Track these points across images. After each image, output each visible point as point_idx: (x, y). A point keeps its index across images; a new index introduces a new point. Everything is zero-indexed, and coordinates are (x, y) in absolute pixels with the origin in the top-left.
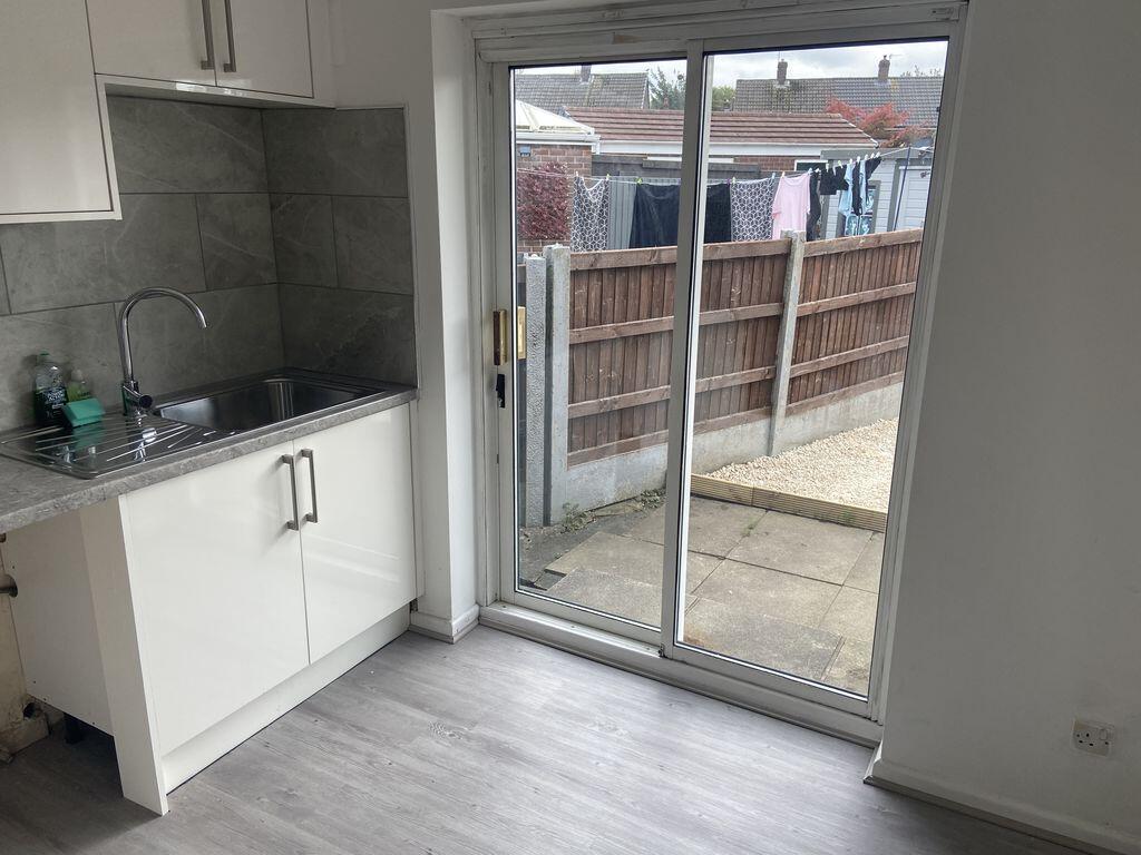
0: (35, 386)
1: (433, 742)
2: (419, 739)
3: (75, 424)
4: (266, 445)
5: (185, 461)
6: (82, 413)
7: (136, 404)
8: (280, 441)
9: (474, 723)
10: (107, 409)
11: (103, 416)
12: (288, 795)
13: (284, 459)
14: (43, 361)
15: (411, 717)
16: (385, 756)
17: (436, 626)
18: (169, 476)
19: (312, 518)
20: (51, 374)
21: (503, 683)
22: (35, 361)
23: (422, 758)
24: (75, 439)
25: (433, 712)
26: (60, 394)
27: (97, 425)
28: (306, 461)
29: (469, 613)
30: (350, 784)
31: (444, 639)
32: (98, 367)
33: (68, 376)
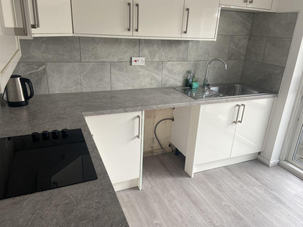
0: (187, 77)
1: (259, 190)
2: (255, 187)
3: (193, 87)
4: (234, 101)
5: (216, 100)
6: (195, 85)
7: (206, 85)
8: (238, 100)
9: (272, 190)
10: (200, 85)
11: (199, 87)
12: (220, 186)
13: (238, 105)
14: (190, 72)
15: (254, 181)
16: (245, 187)
17: (265, 161)
18: (212, 103)
19: (240, 122)
20: (191, 75)
21: (283, 183)
22: (189, 72)
23: (256, 192)
24: (192, 90)
25: (260, 182)
26: (191, 80)
27: (197, 88)
28: (243, 107)
29: (276, 161)
30: (235, 190)
31: (267, 165)
32: (200, 76)
33: (194, 77)
